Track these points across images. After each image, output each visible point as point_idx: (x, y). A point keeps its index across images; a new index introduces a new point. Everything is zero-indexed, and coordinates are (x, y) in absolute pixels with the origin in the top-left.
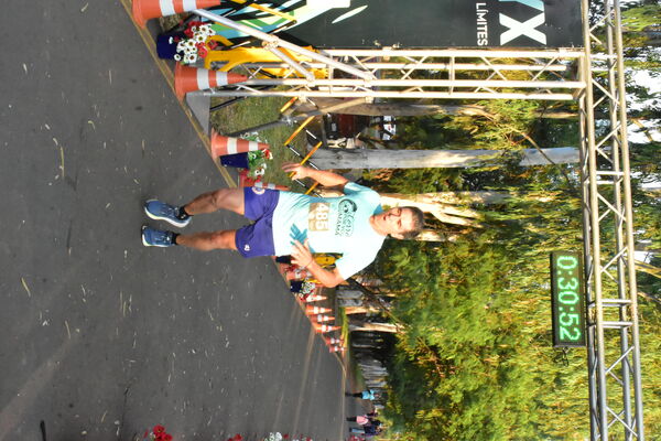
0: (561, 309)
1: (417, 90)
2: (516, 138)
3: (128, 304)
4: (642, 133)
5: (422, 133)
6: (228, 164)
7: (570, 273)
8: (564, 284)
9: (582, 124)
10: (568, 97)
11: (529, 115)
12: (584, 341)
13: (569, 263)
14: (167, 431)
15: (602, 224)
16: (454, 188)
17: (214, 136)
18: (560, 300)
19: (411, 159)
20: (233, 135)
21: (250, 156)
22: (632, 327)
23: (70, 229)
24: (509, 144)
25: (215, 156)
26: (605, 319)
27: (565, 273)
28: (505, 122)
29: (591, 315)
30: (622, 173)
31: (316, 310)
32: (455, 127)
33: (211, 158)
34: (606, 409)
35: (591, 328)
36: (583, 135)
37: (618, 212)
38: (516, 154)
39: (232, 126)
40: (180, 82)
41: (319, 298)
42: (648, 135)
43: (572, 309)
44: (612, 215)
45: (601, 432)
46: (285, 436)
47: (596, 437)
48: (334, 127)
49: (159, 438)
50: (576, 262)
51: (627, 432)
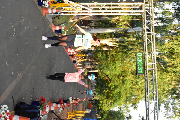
0: (138, 66)
1: (103, 13)
2: (127, 25)
3: (33, 67)
5: (104, 24)
6: (57, 32)
7: (140, 57)
8: (139, 60)
9: (143, 21)
10: (140, 14)
11: (130, 19)
12: (144, 73)
13: (140, 55)
14: (44, 98)
15: (148, 45)
16: (112, 37)
17: (53, 25)
18: (138, 64)
19: (101, 31)
20: (58, 25)
21: (62, 30)
22: (155, 70)
23: (18, 49)
24: (125, 27)
25: (54, 30)
26: (149, 68)
27: (139, 57)
28: (124, 21)
29: (145, 67)
30: (153, 33)
31: (79, 67)
32: (112, 22)
33: (52, 31)
34: (149, 89)
35: (145, 70)
36: (143, 24)
38: (126, 29)
39: (58, 23)
40: (44, 12)
41: (80, 65)
42: (158, 24)
43: (141, 66)
44: (150, 42)
45: (148, 94)
46: (73, 97)
47: (147, 96)
48: (82, 23)
49: (42, 99)
50: (141, 54)
51: (154, 95)
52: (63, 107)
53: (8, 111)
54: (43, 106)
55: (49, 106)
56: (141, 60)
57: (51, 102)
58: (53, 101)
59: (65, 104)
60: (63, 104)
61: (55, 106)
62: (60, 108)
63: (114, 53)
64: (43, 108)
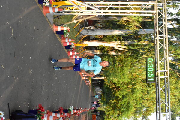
0: (149, 73)
1: (110, 13)
2: (137, 26)
3: (31, 72)
4: (171, 25)
5: (111, 25)
6: (58, 34)
7: (151, 63)
8: (150, 66)
9: (155, 22)
10: (151, 15)
11: (141, 20)
12: (154, 81)
13: (151, 60)
14: (42, 106)
15: (160, 50)
16: (120, 40)
17: (54, 25)
18: (148, 70)
19: (108, 32)
20: (60, 25)
21: (64, 31)
22: (168, 77)
23: (15, 51)
24: (135, 28)
25: (55, 31)
26: (160, 75)
27: (150, 63)
28: (134, 22)
29: (156, 74)
30: (166, 36)
32: (120, 23)
33: (53, 32)
34: (160, 99)
35: (157, 78)
36: (155, 26)
37: (164, 47)
38: (137, 31)
39: (59, 23)
40: (45, 11)
42: (173, 26)
43: (152, 73)
44: (163, 47)
45: (159, 105)
46: (74, 107)
47: (158, 107)
48: (87, 23)
49: (40, 108)
50: (153, 60)
51: (166, 106)
52: (63, 118)
53: (4, 118)
54: (41, 115)
55: (47, 115)
56: (152, 66)
57: (50, 111)
58: (52, 110)
59: (66, 114)
60: (63, 114)
61: (54, 116)
62: (60, 118)
63: (122, 57)
64: (41, 117)
